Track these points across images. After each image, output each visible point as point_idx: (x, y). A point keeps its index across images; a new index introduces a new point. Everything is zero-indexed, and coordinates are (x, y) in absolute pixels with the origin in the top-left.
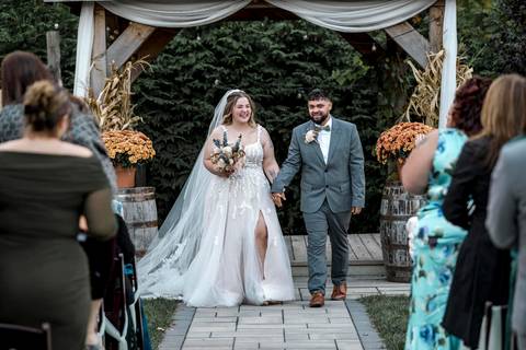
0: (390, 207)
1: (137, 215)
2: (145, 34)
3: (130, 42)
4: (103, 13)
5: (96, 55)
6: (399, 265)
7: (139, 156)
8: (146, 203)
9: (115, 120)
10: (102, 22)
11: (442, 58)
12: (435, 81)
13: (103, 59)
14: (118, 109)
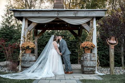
0: (83, 58)
1: (31, 59)
2: (35, 24)
3: (32, 26)
4: (27, 20)
5: (26, 28)
6: (85, 70)
7: (31, 47)
8: (33, 57)
9: (28, 41)
10: (27, 22)
11: (93, 30)
12: (92, 34)
13: (27, 29)
14: (29, 39)
